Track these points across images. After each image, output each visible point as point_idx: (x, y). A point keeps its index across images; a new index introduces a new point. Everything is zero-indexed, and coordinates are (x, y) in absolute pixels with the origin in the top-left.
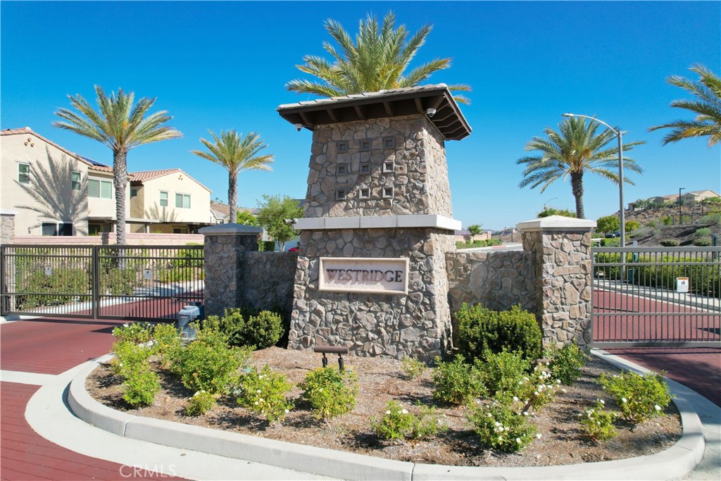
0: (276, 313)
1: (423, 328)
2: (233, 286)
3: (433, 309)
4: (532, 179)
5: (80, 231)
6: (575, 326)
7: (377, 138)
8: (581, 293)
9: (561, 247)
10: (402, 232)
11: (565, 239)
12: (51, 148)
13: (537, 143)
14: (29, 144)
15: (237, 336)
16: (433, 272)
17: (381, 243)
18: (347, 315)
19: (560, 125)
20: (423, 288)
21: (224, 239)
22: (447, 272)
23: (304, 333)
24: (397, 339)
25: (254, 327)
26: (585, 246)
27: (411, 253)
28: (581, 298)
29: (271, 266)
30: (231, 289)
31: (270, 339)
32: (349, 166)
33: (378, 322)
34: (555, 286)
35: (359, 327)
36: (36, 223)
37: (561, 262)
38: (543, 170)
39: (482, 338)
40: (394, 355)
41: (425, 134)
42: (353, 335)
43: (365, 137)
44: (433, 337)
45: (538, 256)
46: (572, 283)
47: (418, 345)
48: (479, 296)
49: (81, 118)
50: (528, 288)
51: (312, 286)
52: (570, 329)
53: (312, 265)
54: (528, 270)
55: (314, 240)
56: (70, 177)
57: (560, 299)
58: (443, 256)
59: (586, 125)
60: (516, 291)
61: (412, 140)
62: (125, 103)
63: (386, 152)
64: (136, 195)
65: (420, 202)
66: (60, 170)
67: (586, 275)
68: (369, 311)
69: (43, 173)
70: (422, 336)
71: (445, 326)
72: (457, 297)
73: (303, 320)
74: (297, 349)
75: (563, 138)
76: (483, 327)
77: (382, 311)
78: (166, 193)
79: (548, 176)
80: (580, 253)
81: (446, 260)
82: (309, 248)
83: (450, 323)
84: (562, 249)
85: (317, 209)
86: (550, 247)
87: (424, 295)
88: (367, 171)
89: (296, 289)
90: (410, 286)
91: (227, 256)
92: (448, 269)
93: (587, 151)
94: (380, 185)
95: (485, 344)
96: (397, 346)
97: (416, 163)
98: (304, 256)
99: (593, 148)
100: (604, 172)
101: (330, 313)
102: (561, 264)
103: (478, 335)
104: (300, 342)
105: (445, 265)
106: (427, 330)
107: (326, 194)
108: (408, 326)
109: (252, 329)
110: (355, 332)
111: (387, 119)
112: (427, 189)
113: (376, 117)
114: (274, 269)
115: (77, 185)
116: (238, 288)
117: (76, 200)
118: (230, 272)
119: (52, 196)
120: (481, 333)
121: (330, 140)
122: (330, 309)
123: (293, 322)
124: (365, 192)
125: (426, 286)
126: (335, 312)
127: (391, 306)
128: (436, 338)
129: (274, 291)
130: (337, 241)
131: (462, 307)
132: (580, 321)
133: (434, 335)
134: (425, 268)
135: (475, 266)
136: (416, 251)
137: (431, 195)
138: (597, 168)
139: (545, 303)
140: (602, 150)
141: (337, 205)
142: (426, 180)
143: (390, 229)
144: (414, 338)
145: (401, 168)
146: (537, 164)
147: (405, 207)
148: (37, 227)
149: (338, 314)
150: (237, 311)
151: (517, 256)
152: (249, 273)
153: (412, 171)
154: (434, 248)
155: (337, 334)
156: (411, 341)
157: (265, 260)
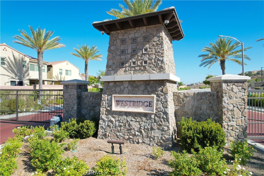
0: (92, 121)
1: (163, 130)
2: (75, 107)
3: (168, 121)
4: (204, 63)
5: (26, 84)
6: (239, 129)
7: (140, 36)
8: (242, 113)
9: (232, 90)
10: (152, 82)
11: (233, 85)
12: (14, 51)
13: (206, 49)
14: (5, 50)
15: (73, 132)
16: (168, 102)
17: (142, 88)
18: (125, 123)
19: (216, 42)
20: (163, 110)
21: (71, 86)
22: (174, 102)
23: (105, 131)
24: (150, 135)
25: (81, 128)
26: (244, 89)
27: (156, 93)
28: (242, 115)
29: (93, 98)
30: (75, 109)
31: (88, 134)
32: (126, 50)
33: (140, 127)
34: (229, 109)
35: (131, 129)
36: (8, 81)
37: (232, 97)
38: (209, 60)
39: (194, 137)
40: (148, 143)
41: (163, 34)
42: (128, 133)
43: (134, 36)
44: (168, 135)
45: (220, 94)
46: (237, 107)
47: (160, 139)
48: (190, 114)
49: (24, 39)
50: (214, 110)
51: (109, 109)
52: (236, 130)
53: (109, 98)
54: (214, 101)
55: (110, 86)
56: (22, 63)
57: (231, 116)
58: (172, 94)
59: (227, 41)
60: (208, 111)
61: (157, 37)
62: (42, 33)
63: (144, 43)
64: (50, 70)
65: (161, 67)
66: (18, 60)
67: (244, 103)
68: (136, 121)
69: (11, 61)
70: (162, 134)
71: (174, 129)
72: (179, 114)
73: (105, 125)
74: (101, 139)
75: (217, 46)
76: (194, 131)
77: (142, 121)
78: (62, 70)
79: (211, 62)
80: (242, 93)
81: (174, 96)
82: (107, 90)
83: (176, 127)
84: (232, 91)
85: (111, 71)
86: (226, 89)
87: (164, 114)
88: (135, 52)
89: (101, 110)
90: (156, 109)
91: (72, 94)
92: (175, 100)
93: (227, 52)
94: (141, 59)
95: (196, 140)
96: (150, 139)
97: (159, 48)
98: (105, 94)
99: (230, 50)
100: (234, 60)
101: (117, 122)
102: (232, 98)
103: (192, 135)
104: (103, 135)
105: (173, 98)
106: (165, 131)
107: (116, 64)
108: (155, 129)
109: (80, 129)
110: (129, 131)
111: (145, 27)
112: (165, 61)
113: (139, 26)
114: (93, 100)
115: (25, 66)
116: (78, 108)
117: (24, 72)
118: (74, 101)
119: (15, 70)
120: (193, 134)
121: (117, 38)
122: (117, 120)
123: (100, 126)
124: (134, 63)
125: (164, 109)
126: (120, 121)
127: (147, 119)
128: (169, 135)
129: (94, 110)
130: (121, 87)
131: (182, 119)
132: (242, 127)
133: (168, 134)
134: (164, 100)
135: (188, 99)
136: (159, 92)
137: (166, 64)
138: (231, 58)
139: (224, 117)
140: (233, 51)
141: (120, 70)
142: (164, 56)
143: (146, 81)
144: (158, 135)
145: (152, 51)
146: (206, 57)
147: (154, 70)
148: (8, 82)
149: (121, 122)
150: (74, 120)
151: (209, 94)
152: (83, 102)
153: (157, 52)
154: (168, 90)
155: (120, 132)
156: (157, 137)
157: (90, 96)
